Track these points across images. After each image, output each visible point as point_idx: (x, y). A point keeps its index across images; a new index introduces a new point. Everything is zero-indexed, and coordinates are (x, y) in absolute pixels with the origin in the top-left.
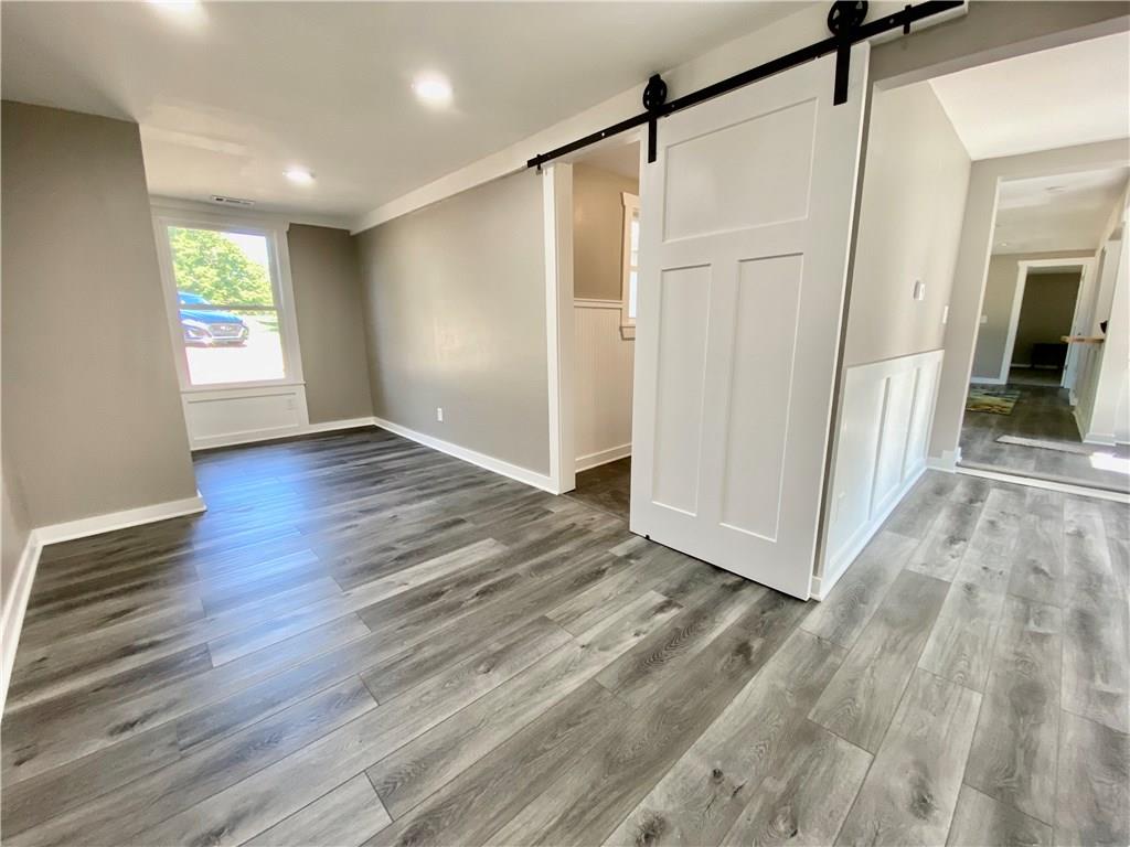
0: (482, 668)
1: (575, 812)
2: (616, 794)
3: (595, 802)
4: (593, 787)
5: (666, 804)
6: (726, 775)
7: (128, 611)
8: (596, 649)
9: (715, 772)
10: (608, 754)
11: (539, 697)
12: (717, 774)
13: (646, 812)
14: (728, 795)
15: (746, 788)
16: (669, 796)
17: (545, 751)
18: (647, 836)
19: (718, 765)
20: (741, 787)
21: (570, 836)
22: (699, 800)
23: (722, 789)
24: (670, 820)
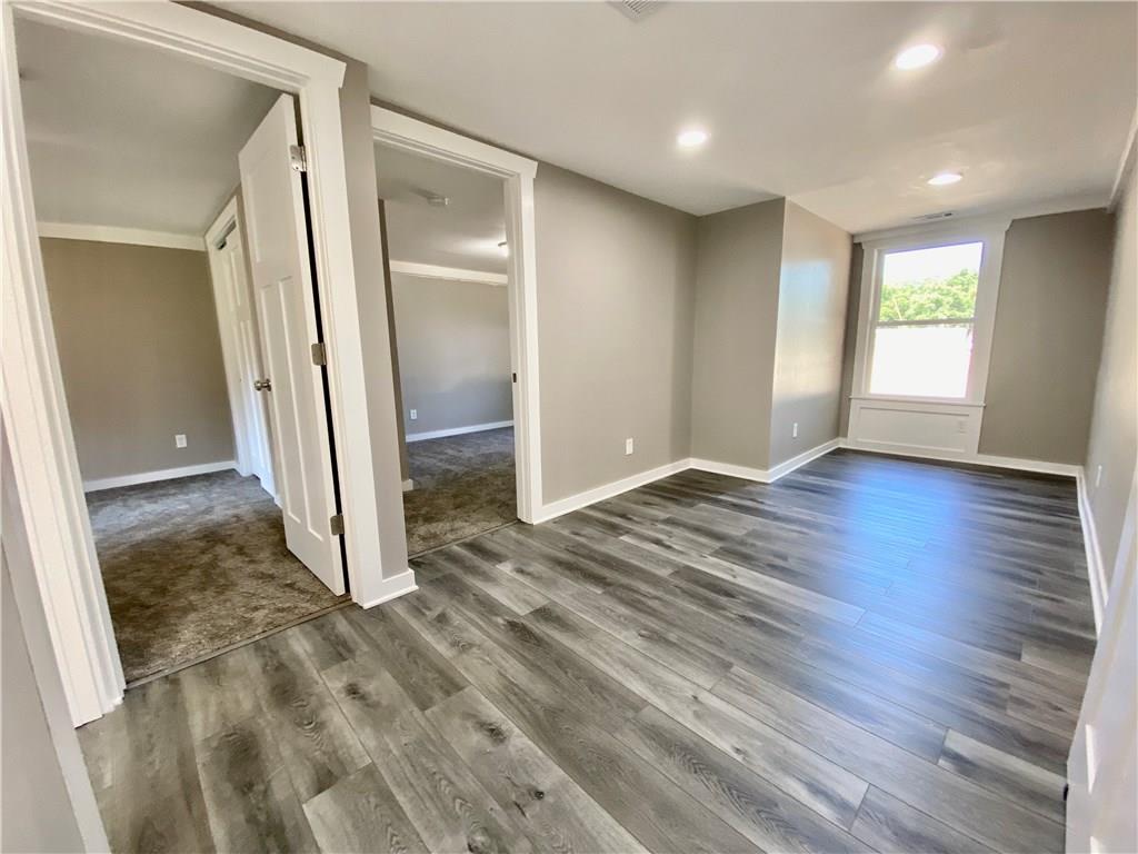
0: (643, 632)
1: (516, 690)
2: (527, 713)
3: (523, 702)
4: (535, 700)
5: (515, 746)
6: (537, 804)
7: (650, 504)
8: (696, 708)
9: (542, 793)
10: (562, 711)
11: (619, 667)
12: (539, 795)
13: (511, 732)
14: (517, 797)
15: (523, 819)
16: (522, 750)
17: (566, 673)
18: (492, 730)
19: (549, 799)
20: (523, 814)
21: (501, 687)
22: (515, 770)
23: (523, 795)
24: (501, 747)
